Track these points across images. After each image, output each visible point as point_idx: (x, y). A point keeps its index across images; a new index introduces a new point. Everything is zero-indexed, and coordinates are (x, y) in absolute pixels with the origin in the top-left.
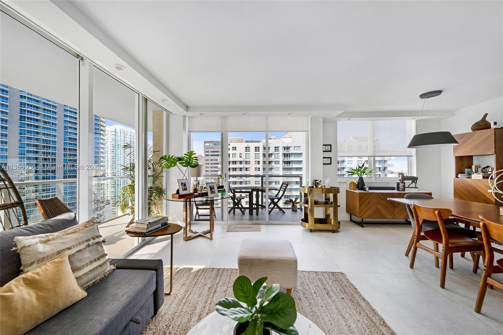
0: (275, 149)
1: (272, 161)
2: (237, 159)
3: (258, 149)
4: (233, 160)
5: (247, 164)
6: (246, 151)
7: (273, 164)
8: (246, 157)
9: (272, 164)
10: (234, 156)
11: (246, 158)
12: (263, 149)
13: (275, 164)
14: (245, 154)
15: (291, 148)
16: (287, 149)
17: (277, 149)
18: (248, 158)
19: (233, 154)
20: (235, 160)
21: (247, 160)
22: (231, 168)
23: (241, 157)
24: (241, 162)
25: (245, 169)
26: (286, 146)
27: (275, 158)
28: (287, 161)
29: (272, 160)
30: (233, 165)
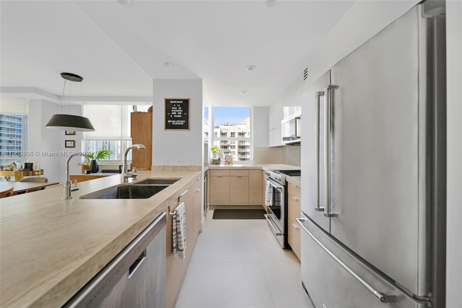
0: (231, 135)
1: (228, 146)
3: (216, 135)
7: (230, 148)
9: (228, 148)
12: (220, 135)
13: (231, 148)
15: (246, 134)
16: (242, 135)
17: (233, 134)
26: (241, 132)
27: (231, 143)
28: (242, 146)
29: (228, 144)
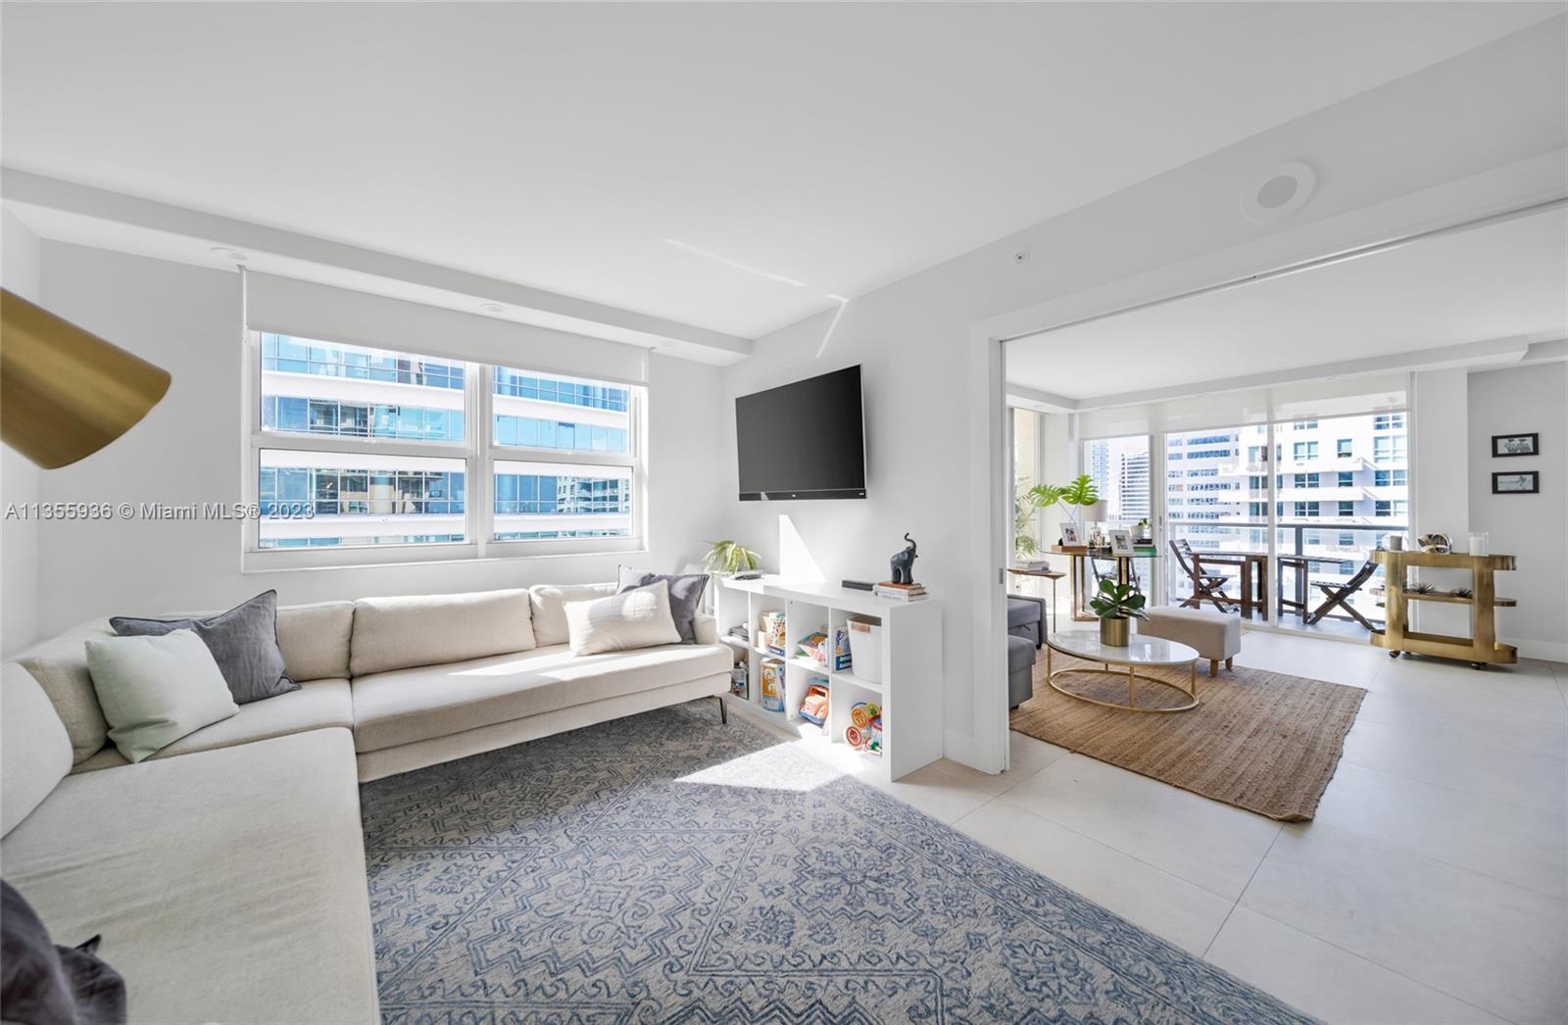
2: (1327, 462)
4: (1300, 471)
5: (1385, 484)
6: (1379, 427)
8: (1376, 452)
10: (1306, 454)
11: (1376, 460)
14: (1372, 442)
18: (1390, 455)
19: (1296, 445)
20: (1308, 467)
21: (1382, 466)
22: (1289, 503)
23: (1349, 455)
24: (1346, 479)
25: (1374, 506)
30: (1300, 490)
